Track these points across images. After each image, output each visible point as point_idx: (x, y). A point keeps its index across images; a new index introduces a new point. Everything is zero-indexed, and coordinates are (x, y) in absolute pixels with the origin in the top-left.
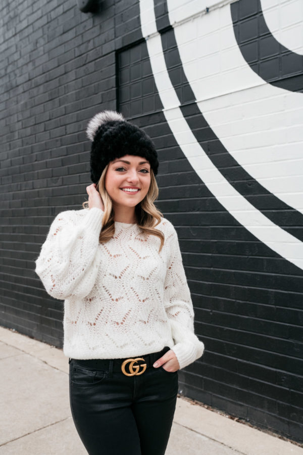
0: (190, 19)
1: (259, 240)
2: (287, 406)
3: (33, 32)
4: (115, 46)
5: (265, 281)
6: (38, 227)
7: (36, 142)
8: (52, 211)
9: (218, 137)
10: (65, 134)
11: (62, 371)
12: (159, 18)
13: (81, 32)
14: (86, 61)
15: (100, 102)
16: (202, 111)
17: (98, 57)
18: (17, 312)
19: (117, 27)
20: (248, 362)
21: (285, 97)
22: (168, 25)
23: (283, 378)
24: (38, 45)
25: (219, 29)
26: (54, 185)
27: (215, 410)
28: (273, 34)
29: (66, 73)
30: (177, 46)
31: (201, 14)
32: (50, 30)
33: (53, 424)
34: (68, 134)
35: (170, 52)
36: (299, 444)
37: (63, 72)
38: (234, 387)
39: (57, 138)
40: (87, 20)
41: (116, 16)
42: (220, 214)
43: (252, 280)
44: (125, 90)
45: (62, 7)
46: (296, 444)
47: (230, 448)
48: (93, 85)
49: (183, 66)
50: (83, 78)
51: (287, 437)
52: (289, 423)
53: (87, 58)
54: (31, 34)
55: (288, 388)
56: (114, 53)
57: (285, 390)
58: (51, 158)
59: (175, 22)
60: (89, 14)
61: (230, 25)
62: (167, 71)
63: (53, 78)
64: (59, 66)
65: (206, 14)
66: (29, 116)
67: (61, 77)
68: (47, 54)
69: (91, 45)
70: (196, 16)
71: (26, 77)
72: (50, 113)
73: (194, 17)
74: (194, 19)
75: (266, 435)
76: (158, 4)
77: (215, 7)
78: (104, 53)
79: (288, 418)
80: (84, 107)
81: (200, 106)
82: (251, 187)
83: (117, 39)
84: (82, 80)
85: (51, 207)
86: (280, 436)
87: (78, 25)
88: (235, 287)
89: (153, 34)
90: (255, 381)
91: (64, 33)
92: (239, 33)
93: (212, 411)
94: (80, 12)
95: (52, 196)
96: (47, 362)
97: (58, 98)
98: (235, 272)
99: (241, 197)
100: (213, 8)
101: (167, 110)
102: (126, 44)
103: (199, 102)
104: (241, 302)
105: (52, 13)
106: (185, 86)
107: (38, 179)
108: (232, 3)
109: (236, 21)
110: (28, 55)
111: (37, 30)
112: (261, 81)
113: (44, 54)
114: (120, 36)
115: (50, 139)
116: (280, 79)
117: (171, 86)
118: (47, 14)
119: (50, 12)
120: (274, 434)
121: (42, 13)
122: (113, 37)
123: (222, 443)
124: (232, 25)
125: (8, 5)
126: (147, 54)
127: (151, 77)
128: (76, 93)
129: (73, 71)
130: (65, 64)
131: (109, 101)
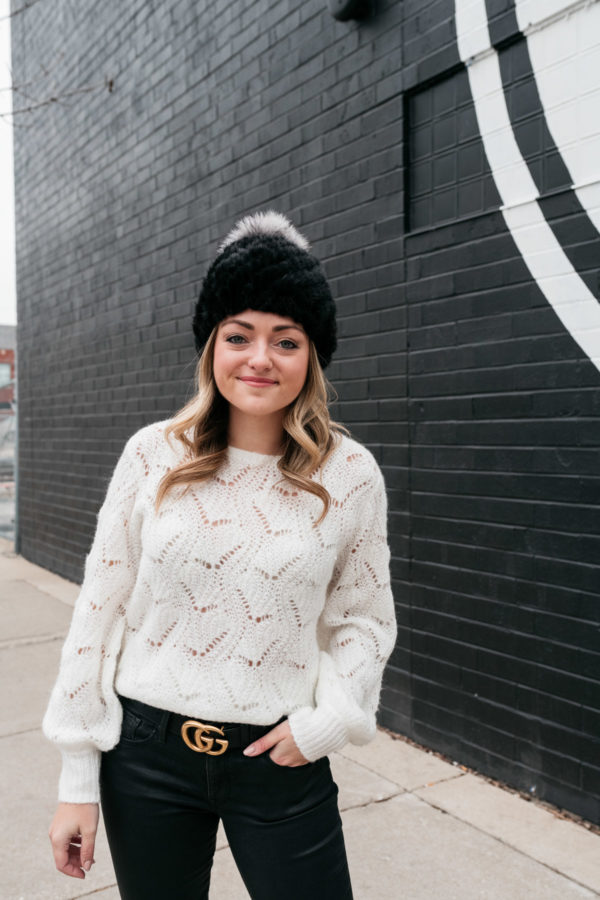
0: (561, 15)
3: (243, 67)
4: (403, 83)
12: (496, 19)
13: (335, 60)
14: (343, 117)
15: (372, 197)
16: (585, 206)
17: (368, 107)
19: (406, 44)
22: (513, 32)
24: (251, 93)
29: (303, 144)
30: (533, 74)
31: (587, 4)
32: (274, 61)
35: (517, 87)
37: (299, 142)
40: (346, 36)
41: (405, 23)
44: (422, 170)
45: (297, 14)
48: (357, 164)
49: (547, 114)
50: (339, 151)
53: (345, 112)
54: (237, 72)
56: (400, 97)
59: (530, 25)
60: (351, 23)
62: (510, 128)
63: (279, 154)
64: (290, 130)
65: (596, 2)
67: (295, 152)
68: (267, 109)
69: (354, 82)
70: (576, 8)
71: (228, 155)
73: (571, 11)
74: (571, 14)
78: (380, 100)
80: (339, 209)
81: (581, 195)
83: (406, 69)
84: (336, 155)
87: (329, 47)
89: (482, 53)
91: (301, 64)
94: (333, 20)
97: (288, 194)
101: (509, 209)
102: (425, 77)
103: (579, 188)
105: (279, 27)
106: (548, 157)
110: (232, 113)
111: (249, 63)
113: (263, 108)
114: (412, 62)
117: (519, 158)
118: (268, 31)
119: (274, 26)
121: (259, 29)
122: (400, 66)
125: (196, 19)
126: (468, 95)
127: (477, 141)
128: (324, 181)
129: (319, 139)
130: (303, 126)
131: (390, 195)
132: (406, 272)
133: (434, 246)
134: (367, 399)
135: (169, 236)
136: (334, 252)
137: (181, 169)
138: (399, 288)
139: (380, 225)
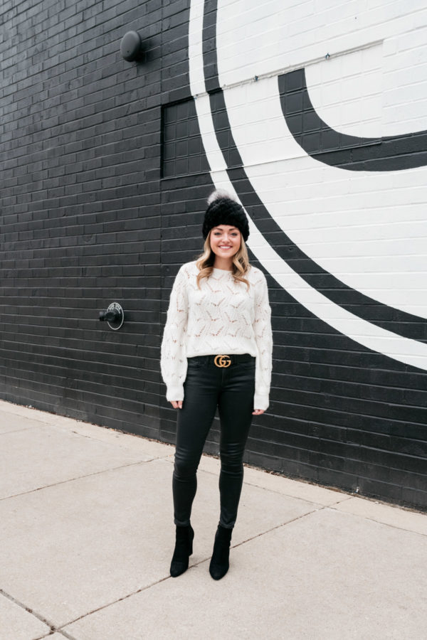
1: (298, 302)
2: (317, 454)
3: (66, 71)
4: (161, 100)
5: (302, 340)
6: (65, 289)
7: (65, 195)
8: (83, 271)
9: (263, 202)
10: (100, 188)
13: (124, 80)
14: (127, 112)
15: (143, 157)
17: (142, 109)
18: (35, 387)
19: (163, 80)
23: (315, 429)
24: (71, 87)
26: (86, 243)
29: (103, 122)
32: (86, 72)
34: (105, 189)
36: (326, 487)
37: (101, 121)
39: (91, 192)
40: (130, 68)
41: (163, 69)
43: (290, 340)
45: (101, 49)
46: (323, 487)
48: (136, 138)
49: (232, 129)
50: (124, 129)
51: (317, 483)
52: (318, 469)
53: (129, 109)
54: (62, 73)
55: (318, 437)
56: (160, 107)
57: (317, 439)
58: (83, 214)
59: (225, 85)
60: (134, 63)
62: (214, 133)
63: (89, 125)
64: (96, 113)
66: (58, 164)
67: (98, 125)
68: (81, 99)
69: (134, 95)
71: (55, 120)
72: (83, 163)
73: (243, 83)
78: (148, 107)
79: (318, 465)
80: (124, 161)
81: (246, 170)
82: (291, 251)
83: (163, 93)
84: (123, 131)
85: (82, 267)
87: (120, 72)
91: (102, 78)
92: (285, 104)
94: (123, 60)
95: (83, 256)
97: (94, 148)
102: (173, 100)
105: (90, 54)
107: (67, 236)
110: (58, 97)
111: (70, 70)
112: (303, 153)
113: (79, 97)
114: (167, 90)
115: (83, 192)
116: (321, 152)
117: (218, 148)
118: (83, 54)
119: (87, 52)
121: (77, 52)
122: (159, 91)
124: (279, 96)
125: (34, 36)
126: (195, 113)
127: (199, 137)
128: (115, 145)
129: (112, 121)
130: (104, 112)
131: (153, 157)
132: (160, 199)
133: (176, 186)
134: (138, 264)
135: (13, 162)
136: (121, 184)
137: (22, 123)
138: (157, 207)
139: (147, 172)
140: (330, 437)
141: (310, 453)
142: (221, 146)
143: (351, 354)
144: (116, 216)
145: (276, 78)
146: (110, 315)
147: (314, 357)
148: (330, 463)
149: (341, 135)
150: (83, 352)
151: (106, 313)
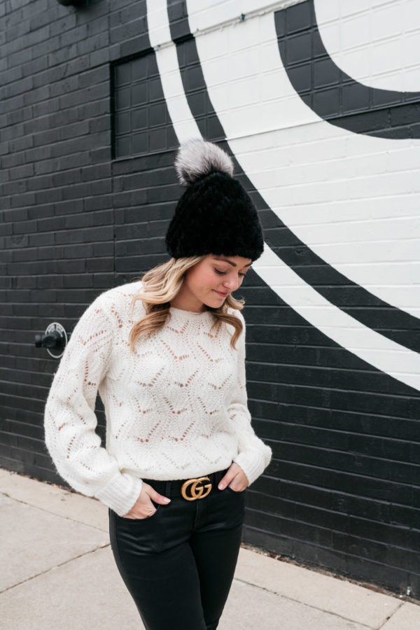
0: (218, 27)
1: (311, 325)
2: (345, 535)
4: (110, 56)
5: (318, 377)
8: (12, 282)
9: (257, 188)
10: (32, 174)
11: (33, 506)
12: (174, 23)
13: (58, 33)
14: (65, 73)
15: (87, 132)
16: (234, 152)
17: (84, 69)
19: (112, 29)
20: (294, 483)
21: (348, 139)
22: (187, 33)
23: (341, 501)
25: (258, 44)
26: (15, 245)
27: (248, 547)
28: (331, 56)
29: (33, 89)
30: (199, 63)
31: (234, 22)
32: (9, 25)
33: (32, 578)
34: (38, 175)
35: (189, 70)
36: (360, 583)
37: (31, 87)
38: (276, 515)
39: (21, 180)
40: (67, 16)
41: (111, 14)
42: (258, 289)
43: (300, 377)
44: (124, 117)
46: (356, 583)
47: (275, 593)
48: (77, 107)
49: (209, 90)
50: (61, 97)
51: (345, 576)
52: (346, 558)
53: (66, 70)
55: (347, 513)
56: (108, 65)
57: (344, 516)
58: (11, 208)
59: (198, 30)
60: (71, 8)
61: (273, 40)
62: (184, 96)
63: (15, 94)
64: (23, 78)
65: (240, 22)
67: (27, 93)
69: (73, 49)
70: (227, 24)
72: (9, 143)
73: (224, 25)
74: (224, 27)
75: (318, 574)
76: (174, 4)
77: (254, 14)
78: (93, 65)
79: (346, 552)
80: (62, 138)
81: (232, 145)
82: (300, 254)
83: (112, 46)
84: (60, 99)
85: (11, 277)
86: (335, 575)
87: (53, 21)
88: (277, 386)
89: (165, 44)
90: (303, 506)
91: (31, 31)
92: (286, 51)
93: (245, 548)
94: (57, 3)
95: (13, 262)
96: (8, 494)
97: (22, 124)
98: (277, 366)
99: (288, 267)
100: (251, 16)
102: (126, 54)
103: (230, 140)
104: (285, 404)
106: (210, 118)
108: (276, 10)
109: (282, 35)
114: (117, 42)
115: (10, 180)
116: (341, 115)
117: (191, 116)
118: (5, 2)
120: (328, 573)
122: (107, 44)
123: (264, 589)
124: (276, 41)
126: (156, 70)
127: (162, 102)
128: (50, 117)
129: (46, 86)
130: (35, 76)
131: (100, 132)
132: (113, 186)
133: (134, 169)
134: (85, 272)
136: (59, 168)
138: (108, 197)
139: (93, 152)
140: (365, 513)
141: (334, 534)
142: (194, 113)
143: (394, 399)
144: (54, 210)
145: (272, 16)
146: (49, 339)
147: (338, 401)
148: (365, 549)
149: (370, 90)
150: (17, 386)
151: (44, 337)
